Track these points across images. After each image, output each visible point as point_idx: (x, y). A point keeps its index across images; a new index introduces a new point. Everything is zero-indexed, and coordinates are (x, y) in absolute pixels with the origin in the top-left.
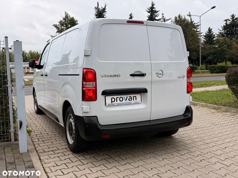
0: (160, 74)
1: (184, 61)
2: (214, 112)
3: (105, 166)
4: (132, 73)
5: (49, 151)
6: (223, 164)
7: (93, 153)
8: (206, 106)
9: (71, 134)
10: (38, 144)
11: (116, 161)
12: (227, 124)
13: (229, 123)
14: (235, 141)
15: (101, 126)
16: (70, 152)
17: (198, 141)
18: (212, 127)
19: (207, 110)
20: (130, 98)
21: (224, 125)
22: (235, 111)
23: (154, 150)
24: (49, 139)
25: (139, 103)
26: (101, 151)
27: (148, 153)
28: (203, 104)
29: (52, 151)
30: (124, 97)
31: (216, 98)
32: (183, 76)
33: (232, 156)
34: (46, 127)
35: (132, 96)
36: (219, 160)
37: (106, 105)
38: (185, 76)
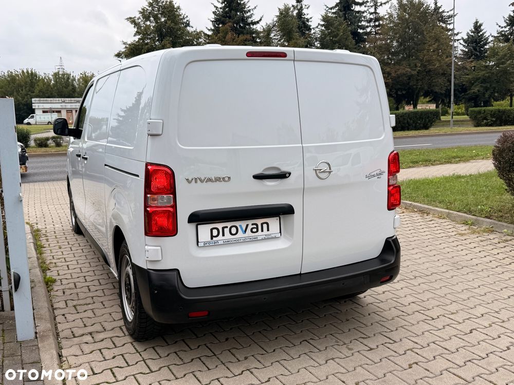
0: (324, 172)
1: (381, 138)
2: (463, 232)
3: (197, 378)
4: (258, 171)
5: (83, 335)
6: (458, 376)
7: (176, 342)
8: (448, 216)
9: (129, 299)
10: (64, 315)
11: (224, 364)
12: (487, 264)
13: (491, 262)
14: (497, 312)
15: (187, 289)
16: (128, 339)
17: (414, 313)
18: (452, 274)
19: (450, 226)
20: (255, 226)
21: (480, 268)
22: (510, 232)
23: (311, 335)
24: (89, 300)
25: (275, 238)
26: (196, 335)
27: (297, 342)
28: (441, 212)
29: (91, 334)
30: (240, 226)
31: (474, 194)
32: (378, 172)
33: (481, 355)
35: (259, 222)
36: (452, 365)
37: (198, 245)
38: (384, 172)
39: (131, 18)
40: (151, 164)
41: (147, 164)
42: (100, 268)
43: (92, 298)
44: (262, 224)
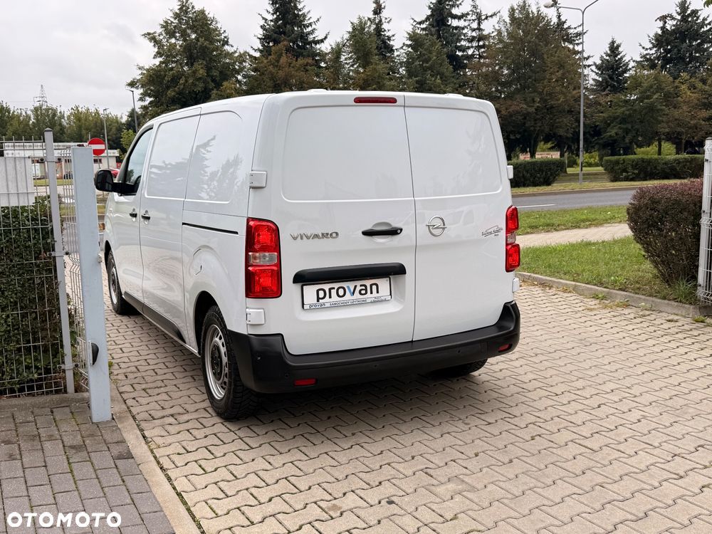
0: (437, 228)
1: (499, 191)
2: (592, 307)
3: (303, 453)
4: (368, 227)
5: (164, 417)
6: (584, 446)
7: (272, 421)
8: (575, 289)
9: (217, 375)
10: (134, 398)
11: (330, 440)
12: (620, 341)
13: (624, 338)
14: (629, 388)
15: (292, 357)
16: (217, 420)
17: (535, 390)
18: (579, 351)
19: (577, 301)
20: (364, 288)
21: (611, 344)
22: (648, 306)
23: (423, 413)
24: (160, 384)
26: (293, 415)
27: (408, 419)
28: (566, 284)
29: (172, 415)
30: (348, 287)
31: (606, 264)
32: (495, 229)
33: (610, 427)
34: (149, 352)
35: (368, 283)
36: (578, 436)
37: (303, 307)
38: (502, 229)
39: (149, 34)
40: (253, 219)
41: (249, 220)
42: (161, 350)
43: (162, 381)
44: (371, 286)
